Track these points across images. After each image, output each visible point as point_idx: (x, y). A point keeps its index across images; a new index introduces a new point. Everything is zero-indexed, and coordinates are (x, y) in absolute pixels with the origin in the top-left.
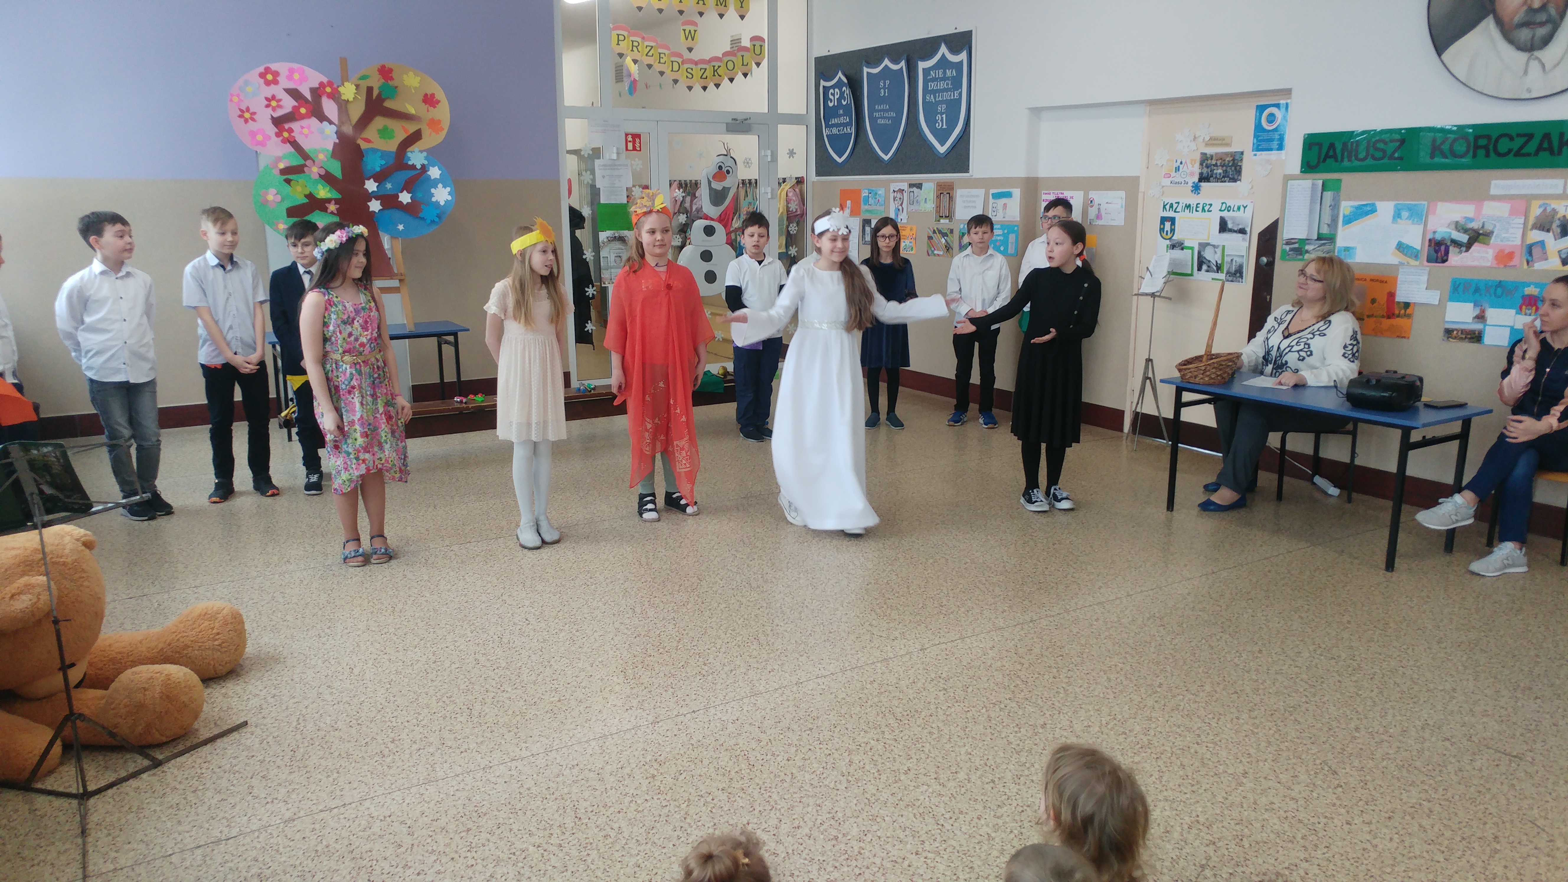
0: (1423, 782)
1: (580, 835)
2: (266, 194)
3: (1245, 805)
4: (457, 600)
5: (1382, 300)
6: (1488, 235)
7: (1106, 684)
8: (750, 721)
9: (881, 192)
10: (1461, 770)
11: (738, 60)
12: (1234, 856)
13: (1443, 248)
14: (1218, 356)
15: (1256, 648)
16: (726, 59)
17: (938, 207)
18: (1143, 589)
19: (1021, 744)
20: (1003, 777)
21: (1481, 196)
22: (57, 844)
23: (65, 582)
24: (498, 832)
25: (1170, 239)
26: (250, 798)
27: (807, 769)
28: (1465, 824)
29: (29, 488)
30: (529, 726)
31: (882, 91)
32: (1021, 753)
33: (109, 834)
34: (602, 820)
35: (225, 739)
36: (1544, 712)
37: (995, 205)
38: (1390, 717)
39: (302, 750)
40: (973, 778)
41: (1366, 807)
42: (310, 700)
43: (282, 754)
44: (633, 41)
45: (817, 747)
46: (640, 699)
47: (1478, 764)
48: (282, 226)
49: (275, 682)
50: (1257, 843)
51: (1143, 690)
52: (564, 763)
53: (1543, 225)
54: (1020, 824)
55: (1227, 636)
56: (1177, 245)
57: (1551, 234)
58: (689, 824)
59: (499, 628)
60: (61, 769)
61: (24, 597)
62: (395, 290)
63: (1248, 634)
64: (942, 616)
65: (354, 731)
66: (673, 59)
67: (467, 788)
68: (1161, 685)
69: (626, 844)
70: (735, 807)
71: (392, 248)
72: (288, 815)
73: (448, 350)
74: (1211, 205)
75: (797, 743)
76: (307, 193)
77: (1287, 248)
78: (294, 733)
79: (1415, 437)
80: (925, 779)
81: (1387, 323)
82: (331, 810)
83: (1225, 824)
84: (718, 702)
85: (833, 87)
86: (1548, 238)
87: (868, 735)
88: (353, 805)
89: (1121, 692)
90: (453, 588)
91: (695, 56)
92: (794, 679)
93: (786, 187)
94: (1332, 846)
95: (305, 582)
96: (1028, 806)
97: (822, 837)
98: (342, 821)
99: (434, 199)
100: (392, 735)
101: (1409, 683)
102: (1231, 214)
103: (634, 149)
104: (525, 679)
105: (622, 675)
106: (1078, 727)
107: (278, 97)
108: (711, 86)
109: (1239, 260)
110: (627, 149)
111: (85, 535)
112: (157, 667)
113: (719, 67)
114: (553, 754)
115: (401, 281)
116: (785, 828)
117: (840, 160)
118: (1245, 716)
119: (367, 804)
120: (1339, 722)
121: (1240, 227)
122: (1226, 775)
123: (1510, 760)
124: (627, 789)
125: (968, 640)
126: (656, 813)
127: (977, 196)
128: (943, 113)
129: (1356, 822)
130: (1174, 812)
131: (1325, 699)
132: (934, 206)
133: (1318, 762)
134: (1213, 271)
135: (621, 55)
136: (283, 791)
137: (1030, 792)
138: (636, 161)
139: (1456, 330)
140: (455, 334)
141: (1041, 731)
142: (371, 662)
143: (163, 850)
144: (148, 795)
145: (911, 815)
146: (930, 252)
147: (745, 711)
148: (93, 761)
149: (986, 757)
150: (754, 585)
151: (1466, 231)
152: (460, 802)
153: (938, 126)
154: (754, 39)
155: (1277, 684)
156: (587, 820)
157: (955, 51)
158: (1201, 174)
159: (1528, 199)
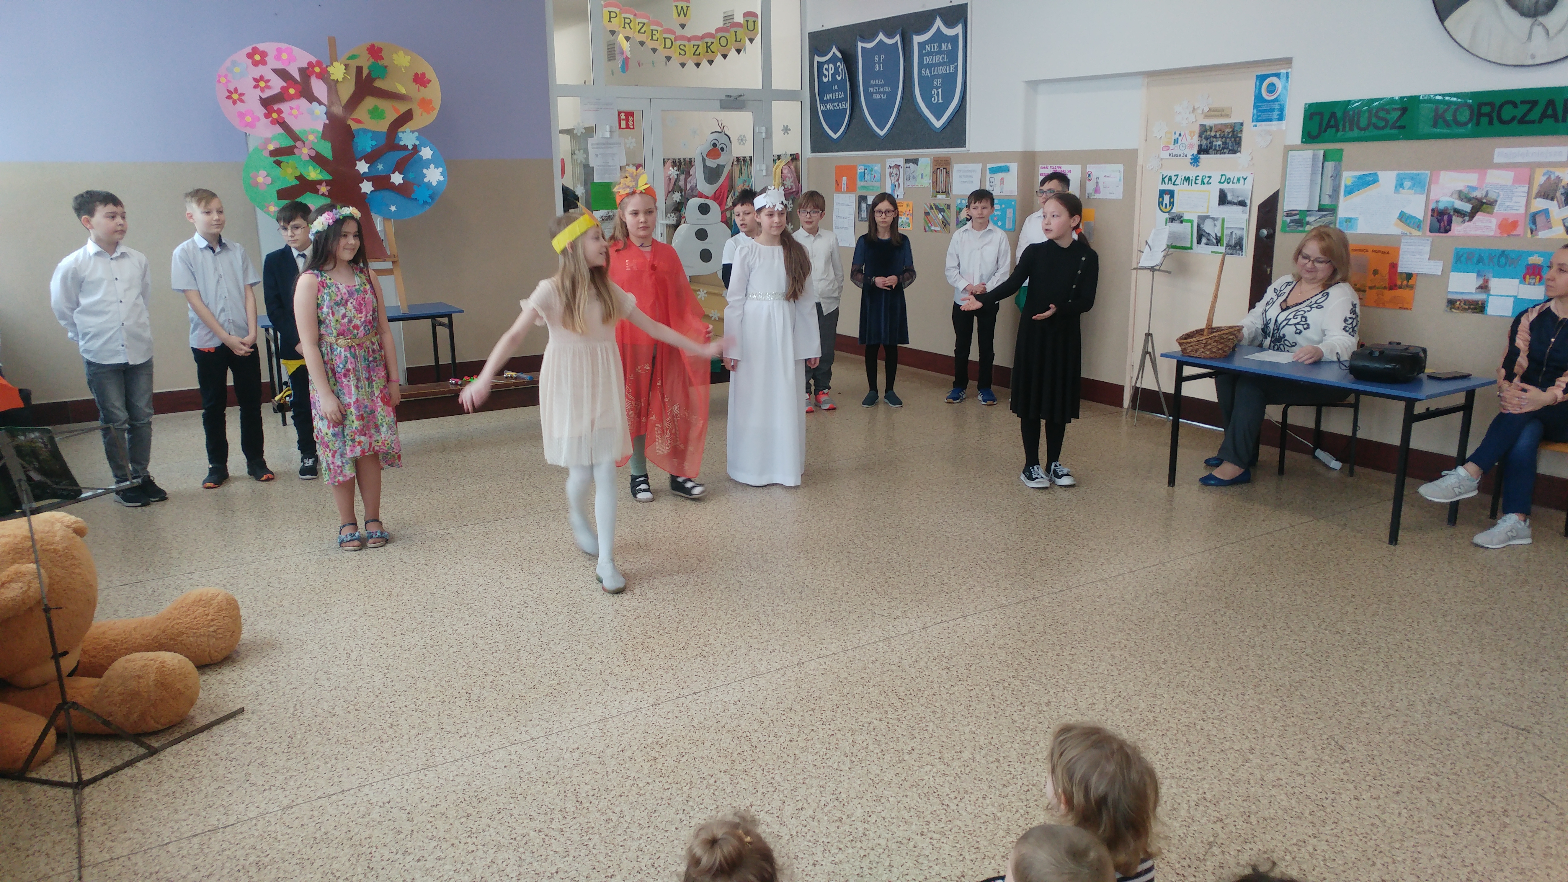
0: (1430, 756)
1: (581, 819)
2: (256, 176)
3: (1252, 782)
4: (454, 583)
5: (1385, 271)
6: (1492, 204)
7: (1110, 661)
8: (752, 702)
9: (877, 168)
10: (1468, 743)
11: (731, 37)
12: (1242, 832)
13: (1446, 218)
14: (1219, 329)
15: (1260, 624)
16: (719, 35)
17: (935, 183)
18: (1146, 565)
19: (1026, 722)
20: (1008, 756)
21: (1484, 165)
22: (52, 834)
23: (56, 570)
24: (498, 817)
25: (1169, 212)
26: (247, 785)
27: (810, 750)
28: (1473, 798)
29: (17, 474)
30: (529, 709)
31: (877, 65)
32: (1026, 732)
33: (105, 824)
34: (603, 804)
35: (222, 726)
36: (1551, 684)
37: (992, 180)
38: (1396, 692)
39: (299, 737)
40: (978, 757)
41: (1374, 782)
42: (307, 686)
43: (280, 740)
44: (625, 18)
45: (820, 727)
46: (640, 681)
47: (1486, 737)
48: (272, 209)
49: (272, 668)
50: (1265, 819)
51: (1147, 667)
52: (564, 747)
53: (1547, 194)
54: (1025, 803)
55: (1231, 611)
56: (1176, 219)
57: (1555, 202)
58: (692, 807)
59: (498, 612)
60: (55, 758)
61: (14, 585)
62: (389, 272)
63: (1252, 609)
64: (943, 595)
65: (351, 717)
66: (665, 36)
67: (466, 773)
68: (1165, 662)
69: (628, 828)
70: (738, 789)
71: (385, 230)
72: (286, 802)
73: (443, 332)
74: (1210, 177)
75: (799, 723)
76: (298, 174)
77: (1288, 219)
78: (291, 720)
79: (1419, 409)
80: (929, 758)
81: (1389, 294)
82: (329, 796)
83: (1232, 800)
84: (719, 683)
85: (828, 62)
86: (1552, 206)
87: (870, 715)
88: (352, 792)
89: (1126, 669)
90: (451, 571)
91: (688, 32)
92: (796, 660)
93: (781, 164)
94: (1340, 822)
95: (301, 567)
96: (1034, 785)
97: (826, 818)
98: (342, 807)
99: (426, 180)
100: (390, 720)
101: (1414, 656)
102: (1231, 186)
103: (628, 127)
104: (524, 662)
105: (621, 658)
106: (1083, 705)
107: (266, 78)
108: (704, 63)
109: (1239, 233)
110: (620, 127)
111: (76, 522)
112: (151, 655)
113: (712, 43)
114: (553, 738)
115: (394, 262)
116: (788, 810)
117: (835, 136)
118: (1250, 692)
119: (366, 790)
120: (1345, 697)
121: (1240, 199)
122: (1232, 751)
123: (1518, 734)
124: (629, 772)
125: (970, 619)
126: (658, 796)
127: (974, 171)
128: (939, 88)
129: (1364, 797)
130: (1181, 789)
131: (1331, 674)
132: (931, 181)
133: (1325, 737)
134: (1213, 244)
135: (613, 32)
136: (280, 778)
137: (1035, 770)
138: (630, 140)
139: (1459, 300)
140: (449, 316)
141: (1045, 709)
142: (368, 647)
143: (160, 839)
144: (144, 784)
145: (916, 796)
146: (927, 228)
147: (746, 692)
148: (88, 749)
149: (990, 736)
150: (754, 565)
151: (1469, 200)
152: (460, 787)
153: (934, 100)
154: (747, 14)
155: (1282, 660)
156: (588, 804)
157: (950, 24)
158: (1200, 146)
159: (1532, 167)
